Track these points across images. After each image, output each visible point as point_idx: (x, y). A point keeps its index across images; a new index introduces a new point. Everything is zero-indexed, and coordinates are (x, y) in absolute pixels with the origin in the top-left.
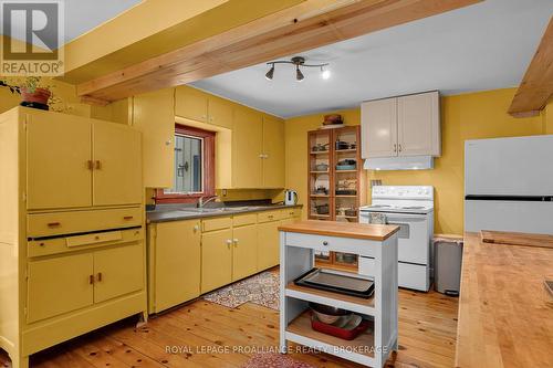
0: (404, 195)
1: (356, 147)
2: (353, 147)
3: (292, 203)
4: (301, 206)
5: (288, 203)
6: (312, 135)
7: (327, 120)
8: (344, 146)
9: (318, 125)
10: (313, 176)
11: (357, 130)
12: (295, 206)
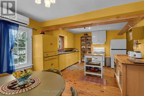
0: (100, 49)
1: (91, 40)
2: (90, 40)
3: (77, 51)
4: (79, 52)
5: (76, 51)
6: (81, 37)
7: (85, 35)
8: (88, 40)
9: (83, 35)
10: (81, 46)
11: (91, 37)
12: (78, 52)
